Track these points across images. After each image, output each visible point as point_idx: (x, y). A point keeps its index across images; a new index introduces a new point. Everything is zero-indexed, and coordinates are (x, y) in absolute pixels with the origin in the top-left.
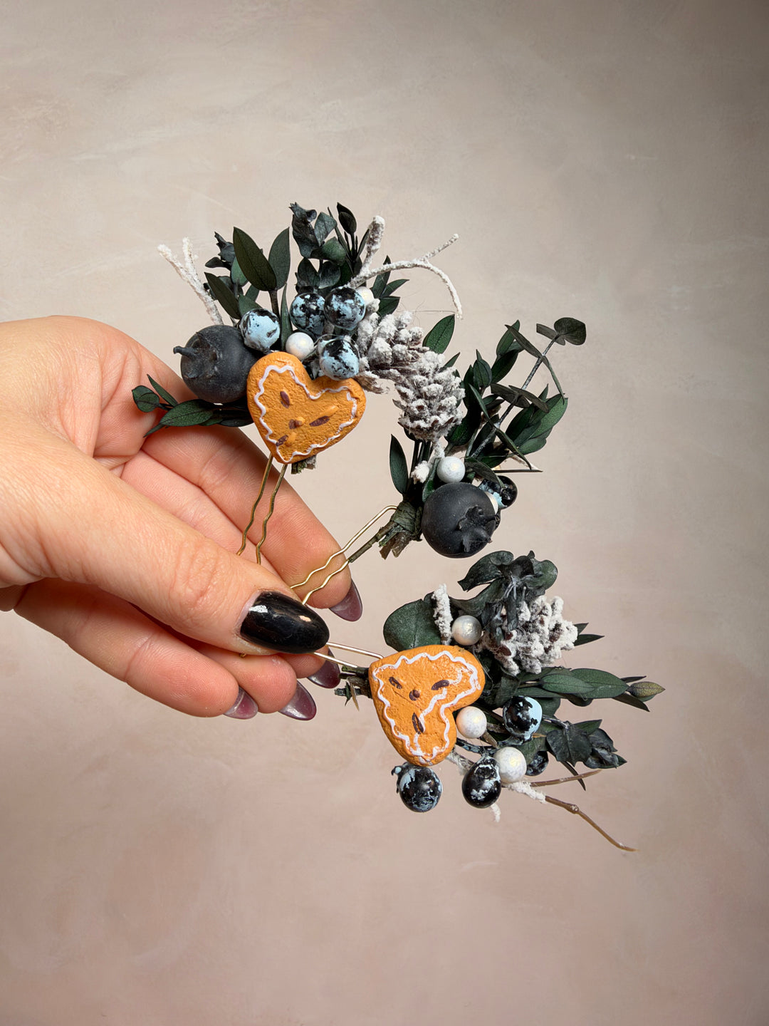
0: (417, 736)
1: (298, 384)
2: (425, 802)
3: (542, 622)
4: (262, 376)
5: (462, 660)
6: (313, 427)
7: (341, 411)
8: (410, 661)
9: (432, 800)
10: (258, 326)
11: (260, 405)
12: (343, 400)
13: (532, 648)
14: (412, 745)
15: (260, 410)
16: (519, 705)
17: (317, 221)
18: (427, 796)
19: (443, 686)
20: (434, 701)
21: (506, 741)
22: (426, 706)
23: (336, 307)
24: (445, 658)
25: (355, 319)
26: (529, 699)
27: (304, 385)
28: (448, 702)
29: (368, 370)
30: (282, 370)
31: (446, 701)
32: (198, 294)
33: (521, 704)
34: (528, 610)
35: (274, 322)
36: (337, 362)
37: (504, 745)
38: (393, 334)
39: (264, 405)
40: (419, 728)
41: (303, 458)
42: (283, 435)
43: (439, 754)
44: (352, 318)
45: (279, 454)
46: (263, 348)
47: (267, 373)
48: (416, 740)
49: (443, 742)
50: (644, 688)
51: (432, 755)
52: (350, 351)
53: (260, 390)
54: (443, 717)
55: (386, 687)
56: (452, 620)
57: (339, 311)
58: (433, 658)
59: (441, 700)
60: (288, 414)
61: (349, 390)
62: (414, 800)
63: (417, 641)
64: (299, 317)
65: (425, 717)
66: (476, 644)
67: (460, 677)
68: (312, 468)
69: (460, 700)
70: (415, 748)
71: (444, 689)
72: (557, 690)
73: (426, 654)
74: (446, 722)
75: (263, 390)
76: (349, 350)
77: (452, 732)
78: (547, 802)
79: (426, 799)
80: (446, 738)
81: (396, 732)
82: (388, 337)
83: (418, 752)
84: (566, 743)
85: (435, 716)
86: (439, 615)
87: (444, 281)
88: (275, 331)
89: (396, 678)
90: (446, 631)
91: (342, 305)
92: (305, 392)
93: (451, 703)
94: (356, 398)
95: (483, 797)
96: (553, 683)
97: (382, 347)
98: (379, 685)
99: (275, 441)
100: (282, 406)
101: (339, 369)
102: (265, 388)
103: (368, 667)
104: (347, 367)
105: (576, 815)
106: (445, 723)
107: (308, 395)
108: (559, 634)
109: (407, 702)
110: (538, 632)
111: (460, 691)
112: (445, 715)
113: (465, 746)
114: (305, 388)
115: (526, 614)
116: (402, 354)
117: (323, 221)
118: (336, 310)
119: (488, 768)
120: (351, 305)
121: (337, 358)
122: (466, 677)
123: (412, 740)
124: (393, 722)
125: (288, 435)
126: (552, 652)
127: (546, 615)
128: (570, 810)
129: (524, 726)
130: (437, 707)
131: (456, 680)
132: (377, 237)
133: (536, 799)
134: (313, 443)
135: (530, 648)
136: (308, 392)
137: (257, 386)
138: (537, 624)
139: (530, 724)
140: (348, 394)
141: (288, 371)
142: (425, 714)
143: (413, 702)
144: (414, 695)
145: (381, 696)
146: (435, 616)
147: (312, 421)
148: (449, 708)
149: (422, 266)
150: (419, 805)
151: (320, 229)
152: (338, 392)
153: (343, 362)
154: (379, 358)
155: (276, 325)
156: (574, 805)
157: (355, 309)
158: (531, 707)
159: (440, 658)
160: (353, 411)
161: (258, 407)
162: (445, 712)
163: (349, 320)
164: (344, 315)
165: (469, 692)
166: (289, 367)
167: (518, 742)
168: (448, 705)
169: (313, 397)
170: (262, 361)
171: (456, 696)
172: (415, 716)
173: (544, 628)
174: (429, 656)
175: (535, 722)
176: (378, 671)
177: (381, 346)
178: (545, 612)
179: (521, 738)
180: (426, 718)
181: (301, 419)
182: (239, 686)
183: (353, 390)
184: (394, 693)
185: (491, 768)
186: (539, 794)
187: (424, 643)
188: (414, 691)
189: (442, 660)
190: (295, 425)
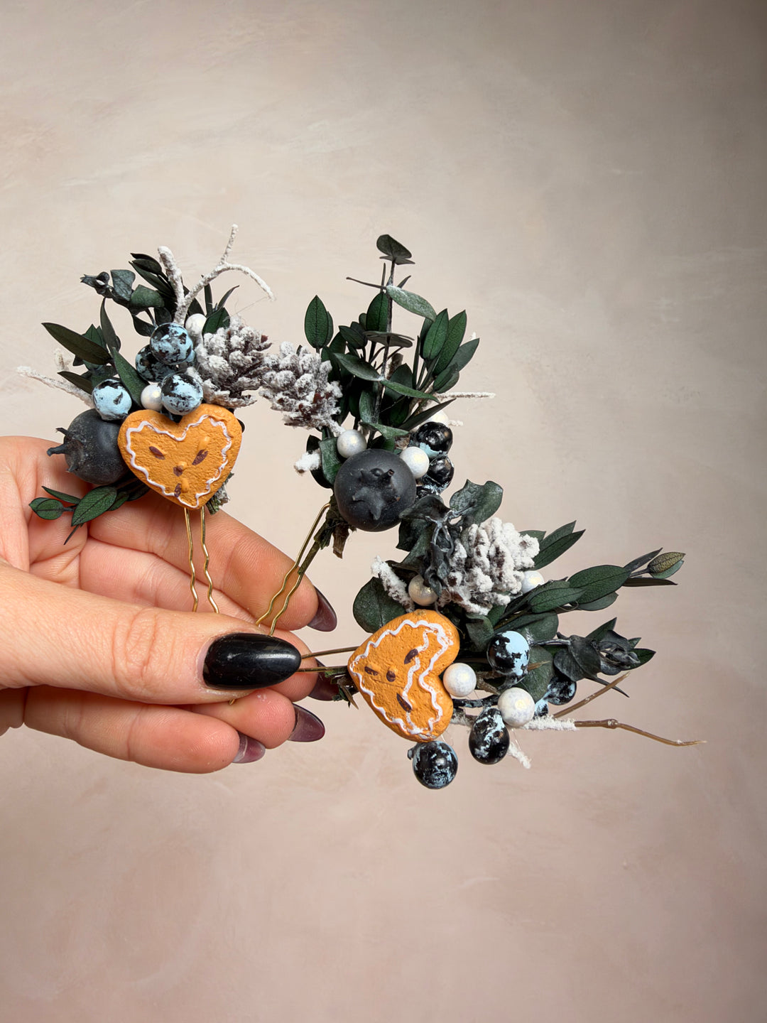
0: (408, 715)
1: (161, 434)
2: (437, 778)
3: (478, 553)
4: (127, 442)
5: (424, 622)
6: (199, 465)
7: (214, 439)
8: (377, 644)
9: (442, 773)
10: (102, 399)
11: (140, 468)
12: (209, 428)
13: (478, 584)
14: (408, 726)
15: (142, 472)
16: (496, 645)
17: (113, 281)
18: (436, 771)
19: (414, 656)
20: (410, 674)
21: (505, 684)
22: (405, 683)
23: (156, 349)
24: (408, 627)
25: (179, 350)
26: (506, 635)
27: (167, 432)
28: (424, 670)
29: (216, 390)
30: (140, 429)
31: (422, 670)
32: (71, 393)
33: (498, 643)
34: (461, 546)
35: (116, 388)
36: (173, 398)
37: (505, 689)
38: (223, 346)
39: (143, 466)
40: (406, 707)
41: (210, 496)
42: (176, 485)
43: (436, 724)
44: (175, 351)
45: (184, 503)
46: (119, 415)
47: (129, 437)
48: (409, 720)
49: (435, 712)
50: (660, 563)
51: (429, 729)
52: (181, 382)
53: (131, 455)
54: (425, 687)
55: (365, 678)
56: (405, 585)
57: (161, 351)
58: (395, 633)
59: (417, 671)
60: (166, 465)
61: (210, 417)
62: (426, 779)
63: (384, 620)
64: (144, 372)
65: (408, 694)
66: (438, 600)
67: (426, 640)
68: (226, 502)
69: (435, 664)
70: (412, 728)
71: (416, 659)
72: (547, 609)
73: (389, 630)
74: (430, 690)
75: (134, 454)
76: (179, 382)
77: (441, 698)
78: (579, 729)
79: (436, 775)
80: (436, 706)
81: (390, 718)
82: (220, 351)
83: (417, 730)
84: (575, 661)
85: (418, 689)
86: (389, 587)
87: (246, 273)
88: (121, 396)
89: (369, 667)
90: (404, 599)
91: (160, 344)
92: (171, 438)
93: (428, 669)
94: (222, 420)
95: (487, 753)
96: (541, 603)
97: (216, 364)
98: (359, 679)
99: (173, 494)
100: (158, 459)
101: (178, 404)
102: (135, 451)
103: (346, 664)
104: (184, 398)
105: (617, 729)
106: (429, 693)
107: (174, 439)
108: (503, 556)
109: (386, 685)
110: (478, 565)
111: (433, 655)
112: (428, 683)
113: (467, 705)
114: (169, 434)
115: (462, 552)
116: (238, 360)
117: (117, 277)
118: (158, 351)
119: (484, 721)
120: (168, 340)
121: (174, 395)
122: (433, 638)
123: (405, 720)
124: (382, 709)
125: (180, 482)
126: (505, 579)
127: (483, 543)
128: (607, 726)
129: (508, 663)
130: (416, 681)
131: (425, 645)
132: (171, 266)
133: (565, 729)
134: (207, 480)
135: (476, 585)
136: (173, 436)
137: (128, 453)
138: (475, 557)
139: (513, 660)
140: (212, 420)
141: (146, 426)
142: (407, 691)
143: (394, 683)
144: (390, 676)
145: (364, 689)
146: (386, 589)
147: (193, 461)
148: (428, 675)
149: (224, 270)
150: (433, 783)
151: (119, 285)
152: (202, 423)
153: (178, 396)
154: (220, 374)
155: (120, 390)
156: (611, 720)
157: (173, 342)
158: (508, 641)
159: (402, 630)
160: (225, 434)
161: (139, 470)
162: (425, 681)
163: (175, 354)
164: (167, 352)
165: (441, 652)
166: (145, 423)
167: (513, 682)
168: (426, 673)
169: (180, 439)
170: (123, 428)
171: (430, 661)
172: (399, 697)
173: (482, 559)
174: (392, 632)
175: (518, 656)
176: (354, 665)
177: (217, 362)
178: (481, 541)
179: (514, 676)
180: (410, 693)
181: (183, 464)
182: (237, 731)
183: (213, 415)
184: (374, 682)
185: (487, 720)
186: (568, 723)
187: (390, 618)
188: (389, 672)
189: (405, 631)
190: (179, 471)
